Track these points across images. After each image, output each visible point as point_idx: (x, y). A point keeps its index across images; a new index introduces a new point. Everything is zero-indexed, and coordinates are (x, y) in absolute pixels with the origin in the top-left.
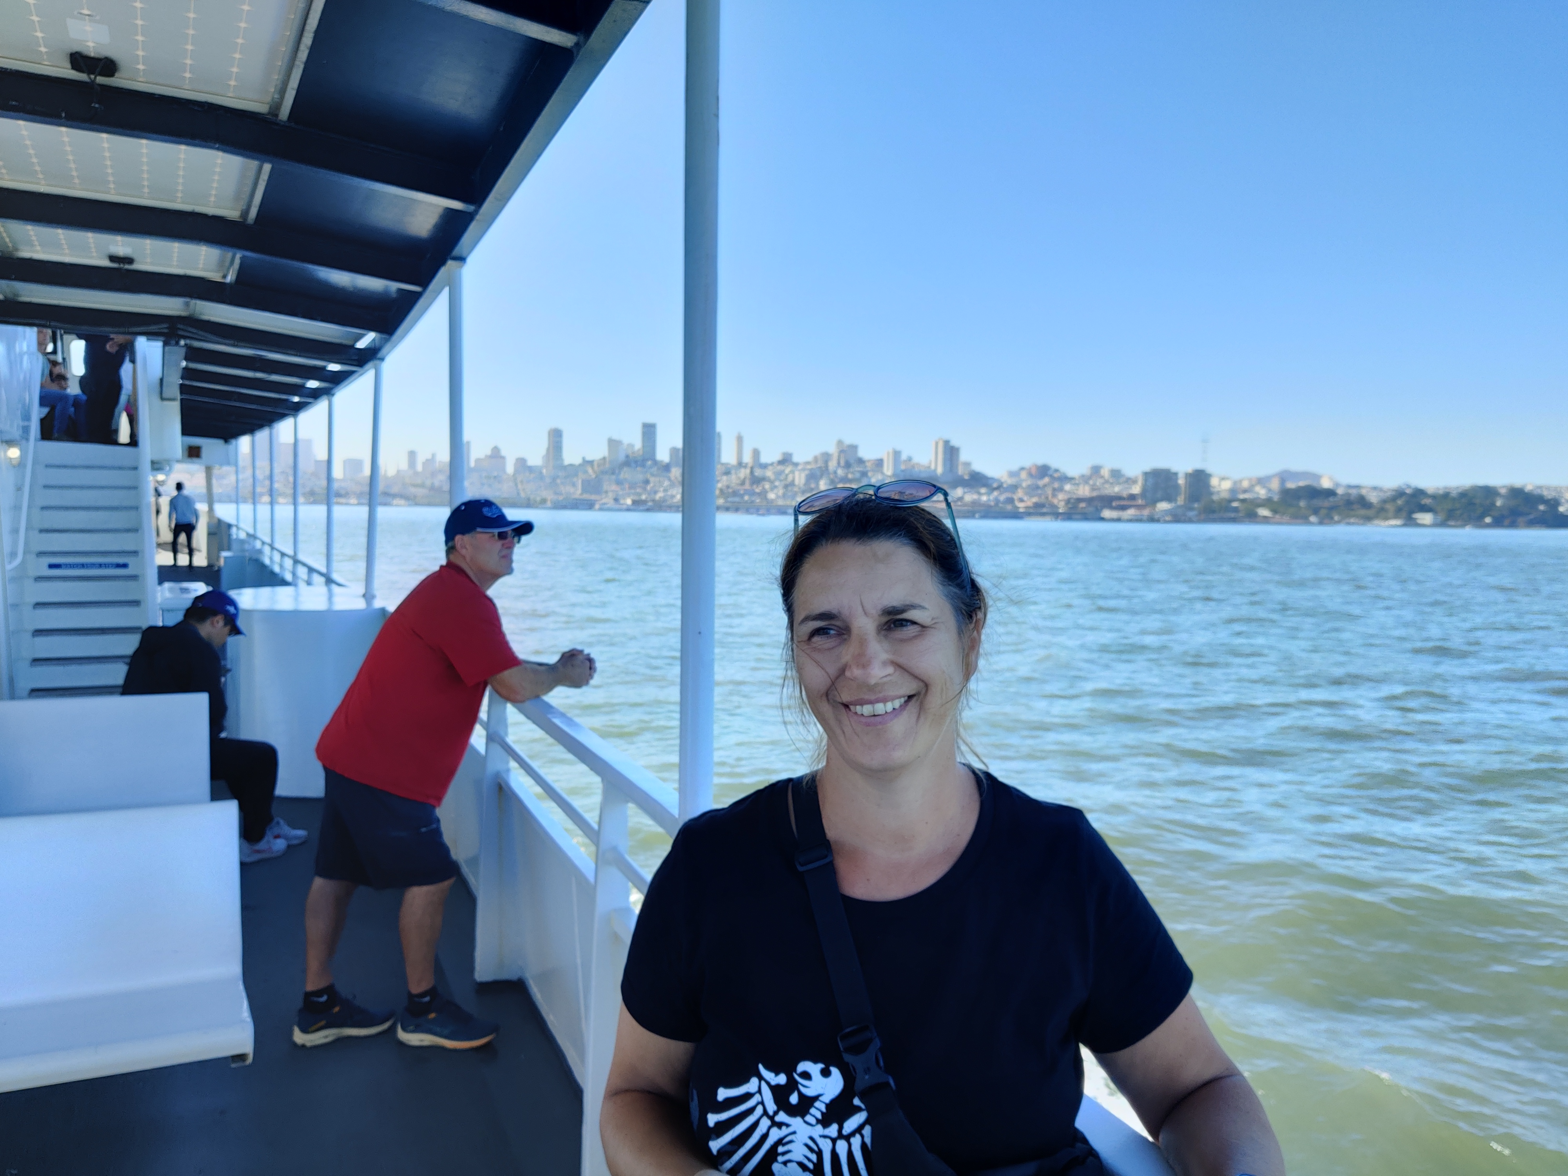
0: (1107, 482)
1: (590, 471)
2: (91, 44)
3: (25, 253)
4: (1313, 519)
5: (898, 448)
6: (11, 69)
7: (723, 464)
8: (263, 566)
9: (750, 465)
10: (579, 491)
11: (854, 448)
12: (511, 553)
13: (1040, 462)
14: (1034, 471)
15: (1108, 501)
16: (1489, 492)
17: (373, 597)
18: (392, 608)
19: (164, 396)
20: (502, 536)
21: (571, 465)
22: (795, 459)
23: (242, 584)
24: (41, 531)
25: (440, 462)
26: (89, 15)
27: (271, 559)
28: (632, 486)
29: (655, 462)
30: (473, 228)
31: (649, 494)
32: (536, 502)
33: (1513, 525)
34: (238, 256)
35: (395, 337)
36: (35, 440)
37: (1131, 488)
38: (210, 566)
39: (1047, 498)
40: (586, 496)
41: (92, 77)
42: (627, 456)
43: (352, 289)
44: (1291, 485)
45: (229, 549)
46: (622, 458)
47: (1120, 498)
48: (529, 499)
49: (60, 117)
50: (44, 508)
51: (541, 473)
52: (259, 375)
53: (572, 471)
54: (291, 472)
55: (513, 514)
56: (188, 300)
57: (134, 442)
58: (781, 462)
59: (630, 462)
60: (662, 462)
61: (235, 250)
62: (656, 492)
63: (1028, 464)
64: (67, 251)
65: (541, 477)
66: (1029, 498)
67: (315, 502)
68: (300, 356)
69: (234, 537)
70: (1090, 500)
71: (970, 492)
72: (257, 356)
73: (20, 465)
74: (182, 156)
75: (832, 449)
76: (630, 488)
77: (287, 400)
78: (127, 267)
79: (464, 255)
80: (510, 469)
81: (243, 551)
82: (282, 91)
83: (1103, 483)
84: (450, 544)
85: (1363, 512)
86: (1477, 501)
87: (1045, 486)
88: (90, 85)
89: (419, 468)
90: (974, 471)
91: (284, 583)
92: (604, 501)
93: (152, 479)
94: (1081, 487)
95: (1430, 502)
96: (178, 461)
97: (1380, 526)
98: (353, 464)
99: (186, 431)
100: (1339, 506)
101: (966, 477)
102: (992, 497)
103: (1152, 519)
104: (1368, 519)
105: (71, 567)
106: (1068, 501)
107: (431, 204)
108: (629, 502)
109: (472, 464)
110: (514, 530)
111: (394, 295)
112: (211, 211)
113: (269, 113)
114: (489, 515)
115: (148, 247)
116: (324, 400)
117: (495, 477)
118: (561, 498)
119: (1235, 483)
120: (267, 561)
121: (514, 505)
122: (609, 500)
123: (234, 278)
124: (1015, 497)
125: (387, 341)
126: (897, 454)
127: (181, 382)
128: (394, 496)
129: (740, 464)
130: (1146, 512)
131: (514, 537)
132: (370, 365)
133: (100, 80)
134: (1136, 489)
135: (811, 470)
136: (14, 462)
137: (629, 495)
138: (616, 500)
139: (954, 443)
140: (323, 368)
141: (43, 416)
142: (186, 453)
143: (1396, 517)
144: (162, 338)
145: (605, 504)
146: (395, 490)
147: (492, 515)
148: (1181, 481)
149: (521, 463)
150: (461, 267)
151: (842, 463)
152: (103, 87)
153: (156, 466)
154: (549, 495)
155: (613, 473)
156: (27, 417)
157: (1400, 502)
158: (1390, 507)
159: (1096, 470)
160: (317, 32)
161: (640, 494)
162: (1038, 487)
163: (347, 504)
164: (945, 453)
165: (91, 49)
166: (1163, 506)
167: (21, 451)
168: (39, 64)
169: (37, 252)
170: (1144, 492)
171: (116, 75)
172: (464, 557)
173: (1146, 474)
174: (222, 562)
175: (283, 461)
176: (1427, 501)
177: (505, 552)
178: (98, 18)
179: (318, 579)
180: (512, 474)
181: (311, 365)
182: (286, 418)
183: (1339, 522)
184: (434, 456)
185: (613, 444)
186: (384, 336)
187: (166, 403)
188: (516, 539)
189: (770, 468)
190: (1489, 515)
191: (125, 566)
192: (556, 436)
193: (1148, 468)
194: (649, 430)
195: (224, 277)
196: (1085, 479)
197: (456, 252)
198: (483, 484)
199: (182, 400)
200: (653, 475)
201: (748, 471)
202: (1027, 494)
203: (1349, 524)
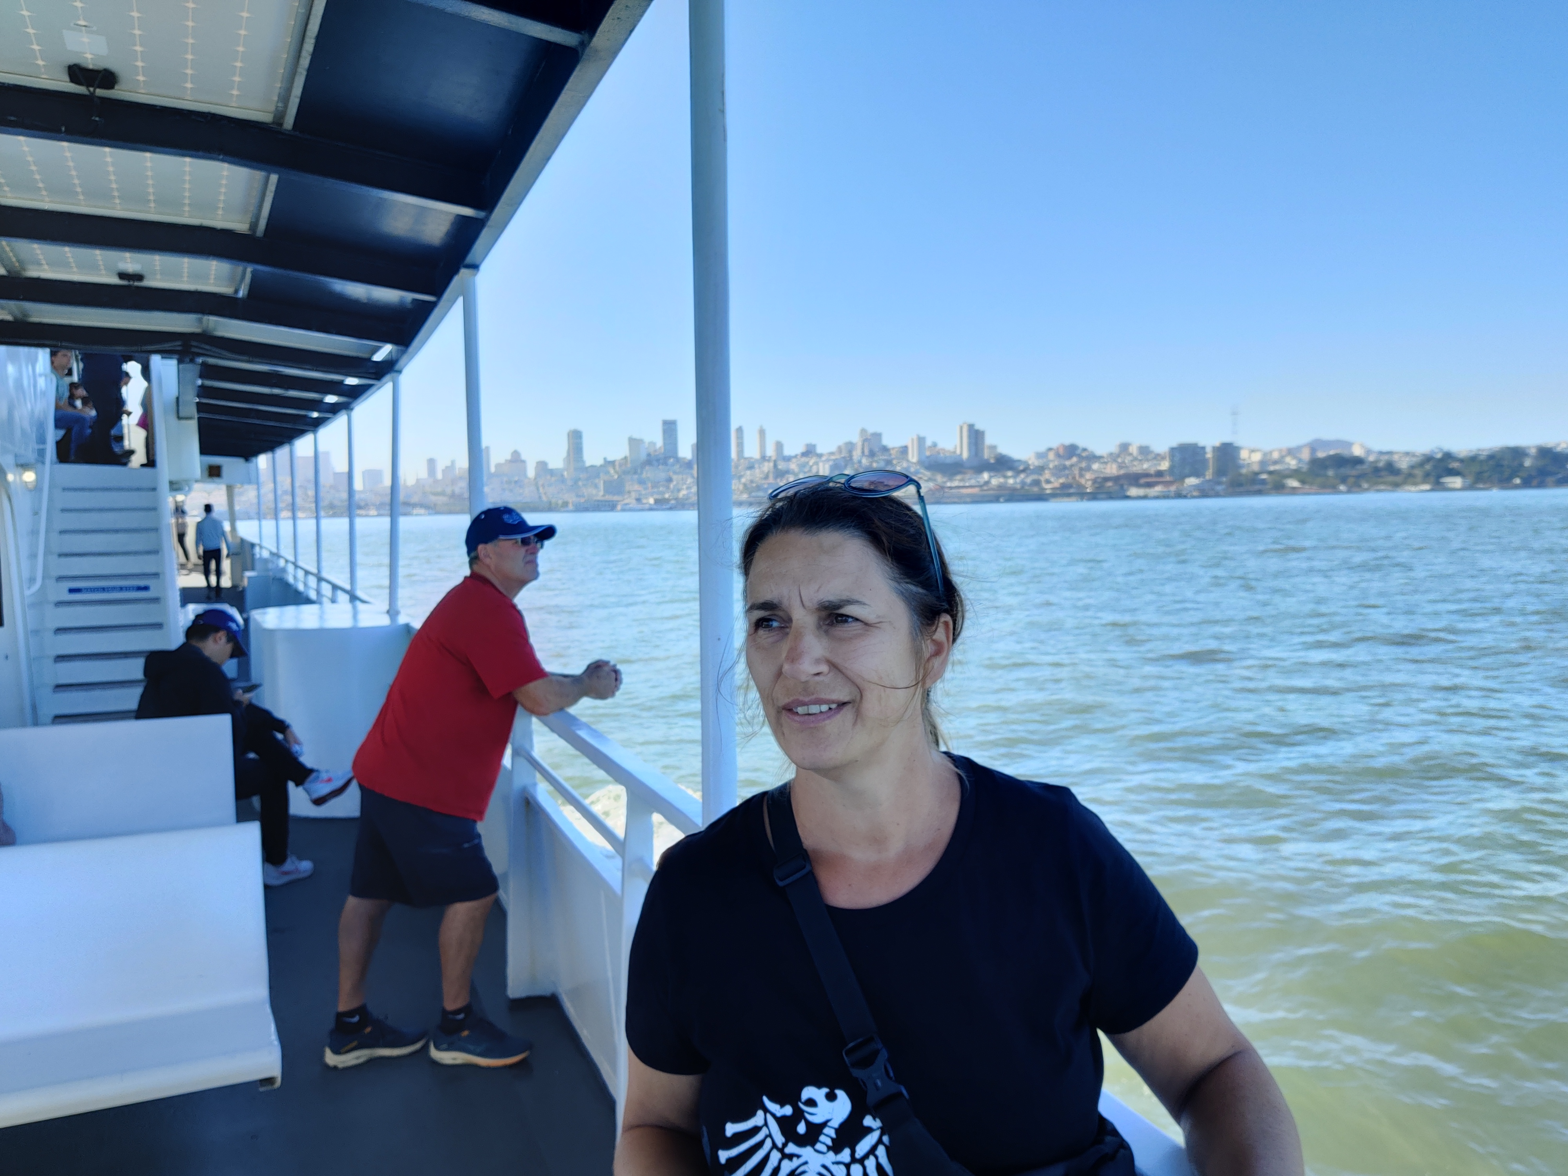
0: (1136, 459)
1: (612, 471)
2: (89, 56)
3: (33, 272)
4: (1342, 488)
5: (922, 435)
6: (8, 84)
7: (746, 459)
8: (287, 585)
9: (773, 458)
10: (602, 493)
11: (878, 436)
12: (536, 558)
13: (1067, 442)
14: (1061, 452)
15: (1135, 479)
16: (1517, 453)
17: (397, 613)
18: (417, 624)
19: (181, 415)
20: (525, 542)
21: (592, 466)
22: (819, 450)
23: (265, 603)
24: (61, 555)
25: (459, 469)
26: (85, 26)
27: (295, 577)
28: (655, 485)
29: (678, 460)
30: (485, 234)
31: (672, 492)
32: (557, 504)
33: (1541, 485)
34: (249, 270)
35: (411, 349)
36: (52, 463)
37: (1160, 465)
38: (234, 587)
39: (1074, 478)
40: (609, 497)
41: (92, 89)
42: (649, 455)
43: (366, 301)
44: (1321, 454)
45: (253, 569)
46: (643, 457)
47: (1147, 475)
48: (550, 503)
49: (60, 131)
50: (62, 532)
51: (562, 476)
52: (277, 391)
53: (594, 472)
54: (312, 486)
55: (533, 519)
56: (199, 316)
57: (151, 463)
58: (805, 454)
59: (652, 460)
60: (684, 458)
61: (245, 264)
62: (679, 490)
63: (1054, 445)
64: (75, 269)
65: (563, 480)
66: (1056, 478)
67: (334, 515)
68: (316, 370)
69: (258, 556)
70: (1116, 479)
71: (995, 476)
72: (272, 372)
73: (37, 488)
74: (187, 169)
75: (856, 439)
76: (653, 487)
77: (305, 416)
78: (137, 284)
79: (477, 263)
80: (531, 473)
81: (267, 570)
82: (285, 98)
83: (1132, 461)
84: (473, 554)
85: (1391, 478)
86: (1506, 463)
87: (1072, 466)
88: (91, 97)
89: (439, 476)
90: (1000, 454)
91: (308, 601)
92: (626, 501)
93: (170, 501)
94: (1109, 466)
95: (1458, 466)
96: (197, 481)
97: (1410, 491)
98: (372, 475)
99: (204, 450)
100: (1367, 474)
101: (992, 461)
102: (1018, 480)
103: (1179, 496)
104: (1396, 485)
105: (91, 591)
106: (1095, 481)
107: (441, 212)
108: (651, 501)
109: (493, 470)
110: (536, 535)
111: (409, 306)
112: (219, 223)
113: (273, 123)
114: (510, 521)
115: (157, 263)
116: (342, 415)
117: (516, 482)
118: (582, 500)
119: (1265, 454)
120: (291, 580)
121: (535, 509)
122: (631, 501)
123: (246, 292)
124: (1042, 479)
125: (403, 352)
126: (921, 440)
127: (198, 400)
128: (414, 505)
129: (764, 458)
130: (1173, 488)
131: (537, 542)
132: (388, 377)
133: (100, 92)
134: (1165, 466)
135: (834, 460)
136: (30, 486)
137: (652, 495)
138: (638, 500)
139: (979, 426)
140: (341, 383)
141: (59, 438)
142: (206, 473)
143: (1424, 482)
144: (177, 356)
145: (627, 504)
146: (415, 499)
147: (512, 522)
148: (1209, 455)
149: (542, 466)
150: (475, 275)
151: (867, 452)
152: (103, 99)
153: (175, 486)
154: (571, 498)
155: (635, 473)
156: (42, 440)
157: (1428, 467)
158: (1418, 472)
159: (1124, 447)
160: (319, 38)
161: (663, 493)
162: (1065, 468)
163: (367, 516)
164: (970, 437)
165: (90, 61)
166: (1191, 481)
167: (36, 474)
168: (37, 77)
169: (44, 270)
170: (1171, 469)
171: (116, 87)
172: (488, 567)
173: (1173, 450)
174: (245, 582)
175: (305, 473)
176: (1455, 465)
177: (529, 558)
178: (95, 28)
179: (343, 597)
180: (534, 478)
181: (328, 379)
182: (306, 433)
183: (1367, 490)
184: (453, 462)
185: (634, 443)
186: (400, 348)
187: (184, 422)
188: (539, 545)
189: (794, 460)
190: (1518, 476)
191: (146, 588)
192: (576, 438)
193: (1174, 444)
194: (670, 428)
195: (236, 291)
196: (1113, 457)
197: (469, 259)
198: (504, 490)
199: (199, 418)
200: (675, 473)
201: (772, 464)
202: (1053, 475)
203: (1378, 491)
